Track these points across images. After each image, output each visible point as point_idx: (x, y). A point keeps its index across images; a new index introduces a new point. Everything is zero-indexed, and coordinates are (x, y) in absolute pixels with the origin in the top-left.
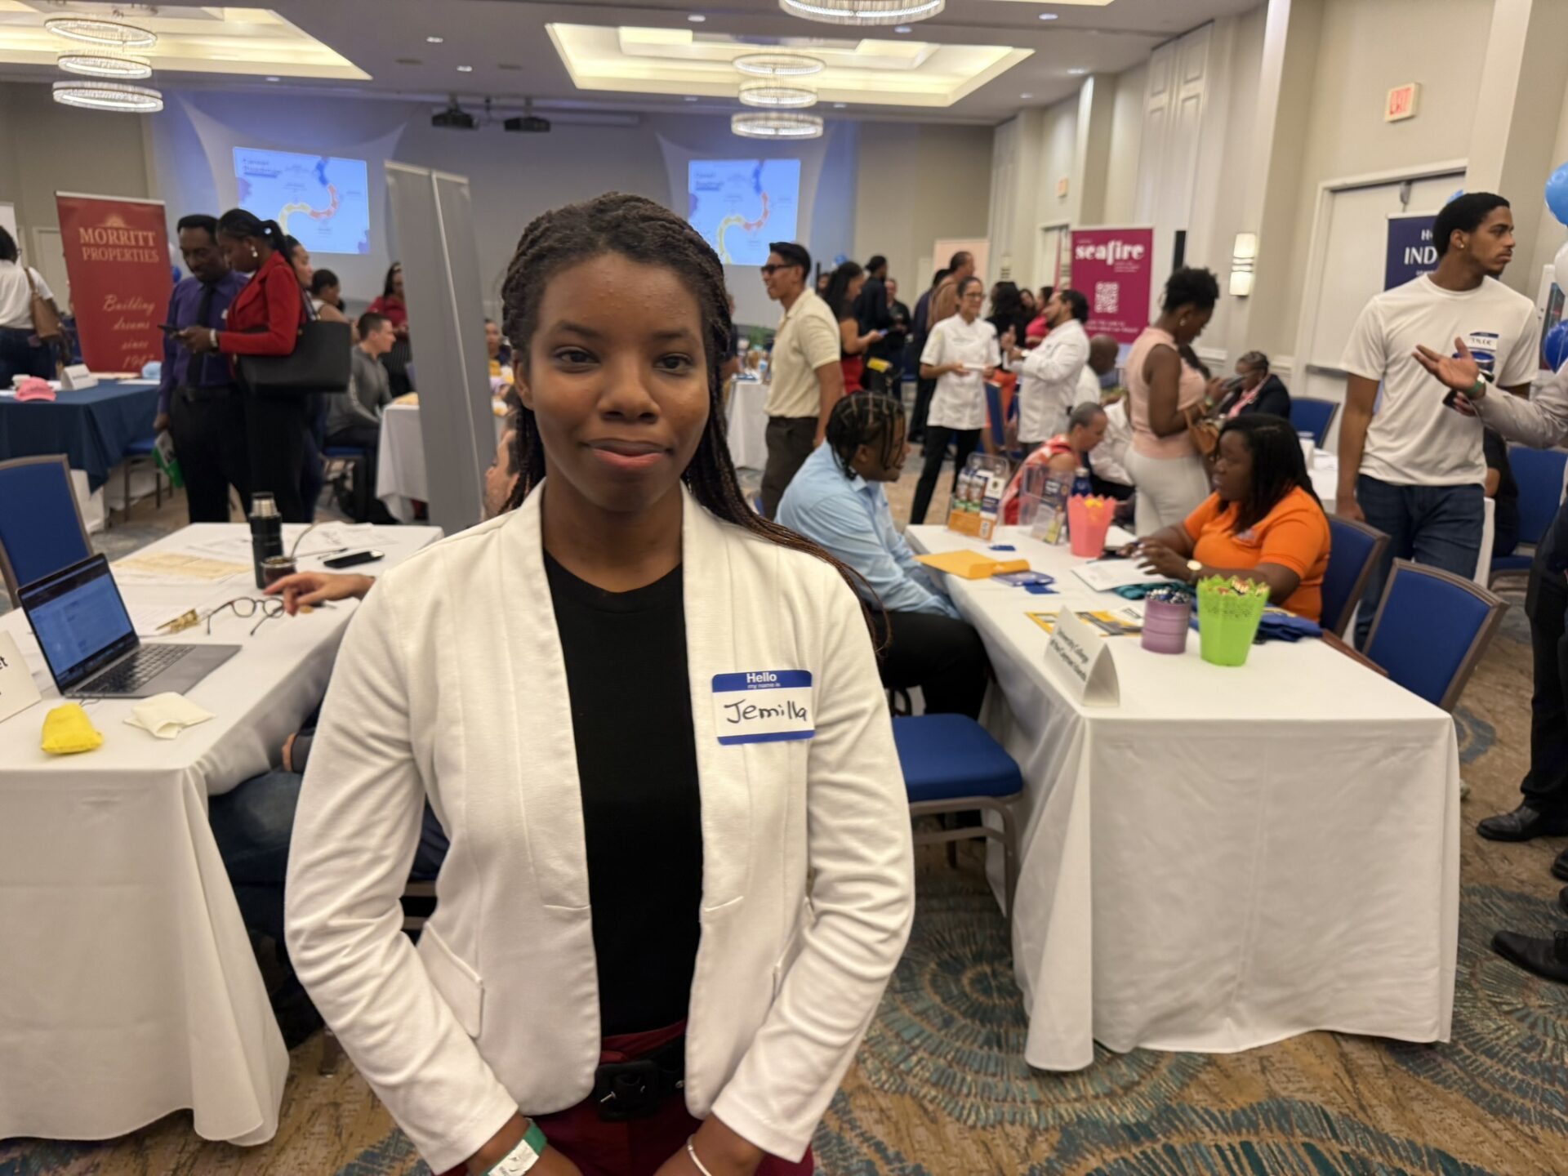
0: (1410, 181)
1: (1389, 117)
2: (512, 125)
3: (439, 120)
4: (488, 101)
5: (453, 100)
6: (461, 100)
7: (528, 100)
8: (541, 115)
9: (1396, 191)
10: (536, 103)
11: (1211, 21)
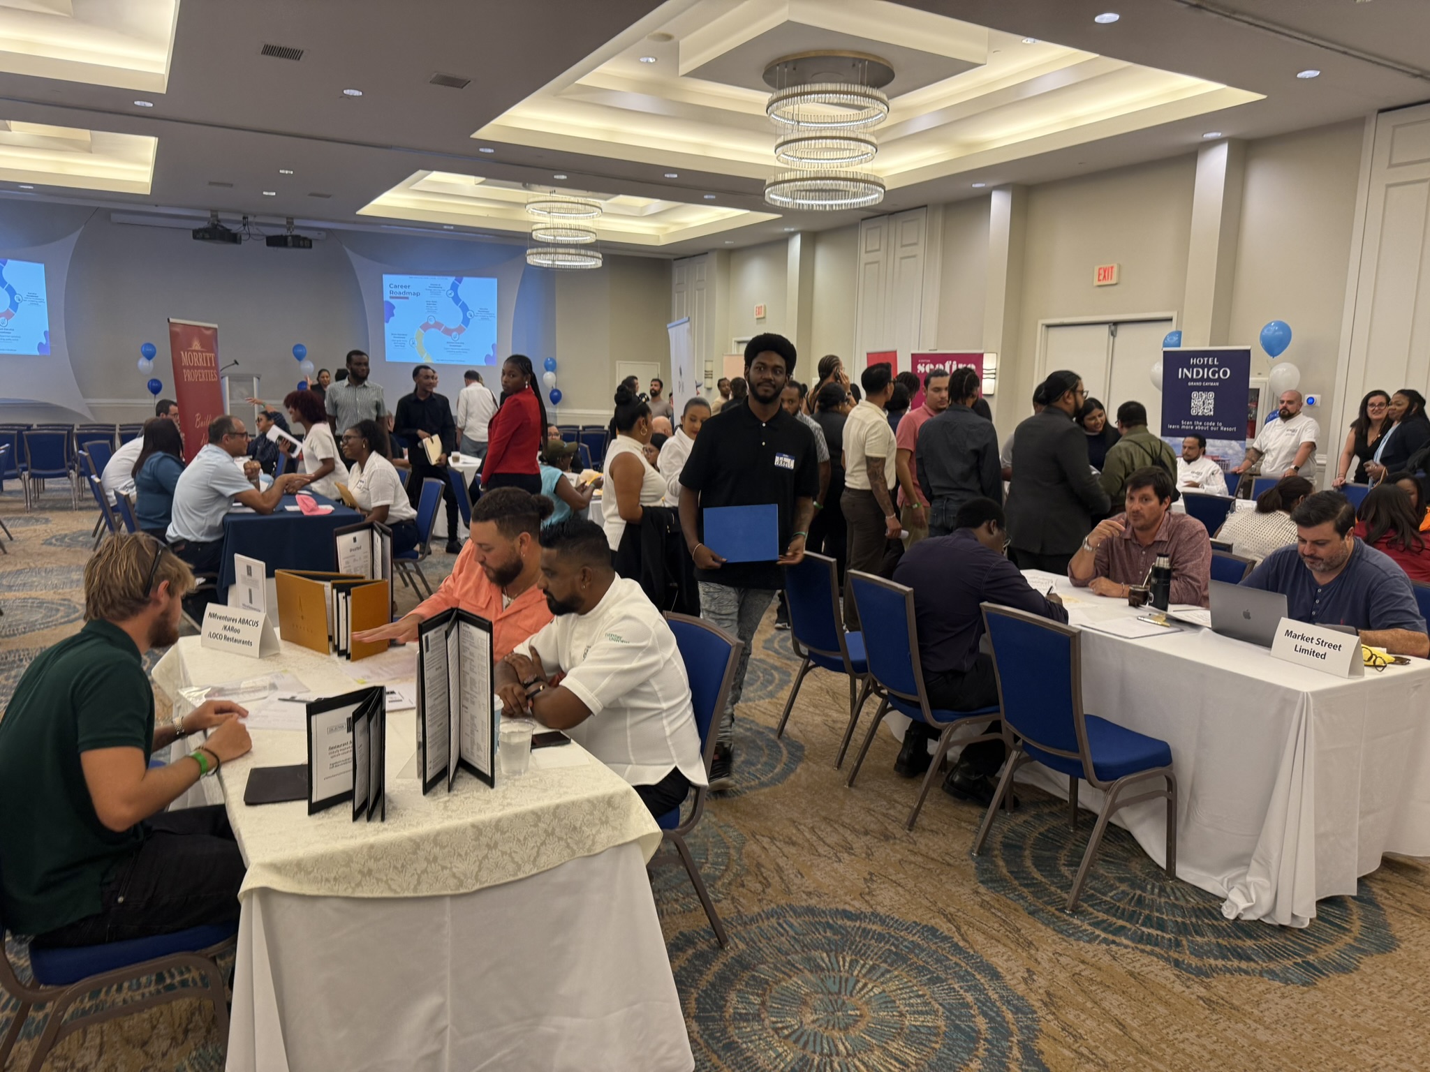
0: (1116, 323)
1: (1096, 283)
2: (274, 241)
3: (198, 234)
4: (244, 218)
5: (215, 216)
6: (221, 216)
7: (290, 220)
8: (303, 234)
9: (1106, 329)
10: (297, 222)
11: (926, 206)
